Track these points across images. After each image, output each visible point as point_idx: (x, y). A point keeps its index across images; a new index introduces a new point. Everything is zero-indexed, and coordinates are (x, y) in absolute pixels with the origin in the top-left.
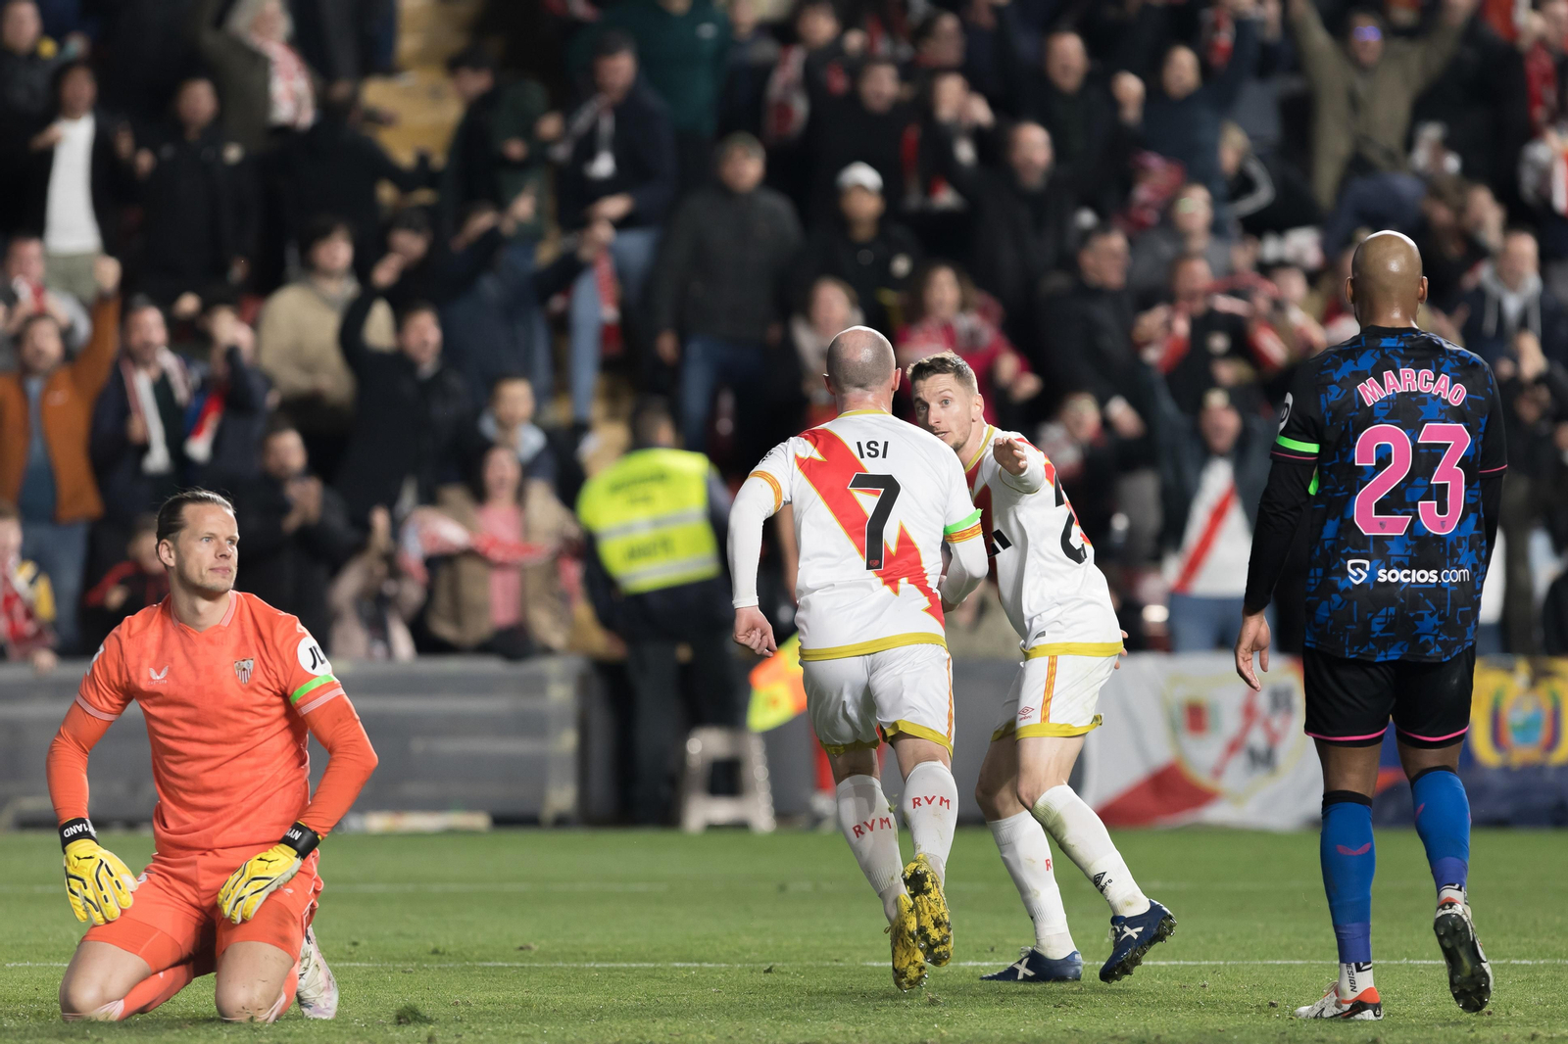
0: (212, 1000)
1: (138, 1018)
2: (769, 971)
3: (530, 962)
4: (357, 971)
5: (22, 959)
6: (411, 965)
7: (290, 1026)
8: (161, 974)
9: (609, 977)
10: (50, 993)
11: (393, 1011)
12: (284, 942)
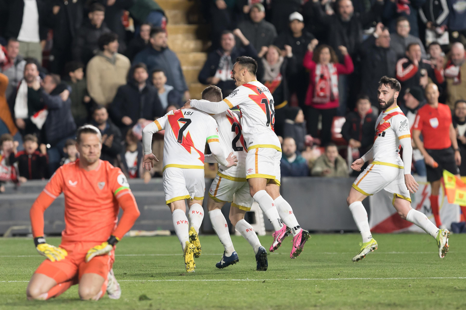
0: (77, 293)
1: (52, 299)
2: (264, 282)
3: (184, 279)
4: (126, 283)
5: (14, 280)
6: (144, 281)
7: (104, 301)
8: (60, 285)
9: (211, 284)
10: (23, 290)
11: (138, 296)
12: (102, 273)
